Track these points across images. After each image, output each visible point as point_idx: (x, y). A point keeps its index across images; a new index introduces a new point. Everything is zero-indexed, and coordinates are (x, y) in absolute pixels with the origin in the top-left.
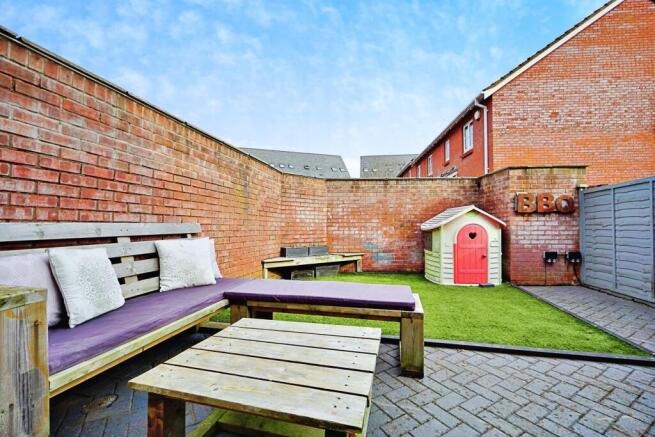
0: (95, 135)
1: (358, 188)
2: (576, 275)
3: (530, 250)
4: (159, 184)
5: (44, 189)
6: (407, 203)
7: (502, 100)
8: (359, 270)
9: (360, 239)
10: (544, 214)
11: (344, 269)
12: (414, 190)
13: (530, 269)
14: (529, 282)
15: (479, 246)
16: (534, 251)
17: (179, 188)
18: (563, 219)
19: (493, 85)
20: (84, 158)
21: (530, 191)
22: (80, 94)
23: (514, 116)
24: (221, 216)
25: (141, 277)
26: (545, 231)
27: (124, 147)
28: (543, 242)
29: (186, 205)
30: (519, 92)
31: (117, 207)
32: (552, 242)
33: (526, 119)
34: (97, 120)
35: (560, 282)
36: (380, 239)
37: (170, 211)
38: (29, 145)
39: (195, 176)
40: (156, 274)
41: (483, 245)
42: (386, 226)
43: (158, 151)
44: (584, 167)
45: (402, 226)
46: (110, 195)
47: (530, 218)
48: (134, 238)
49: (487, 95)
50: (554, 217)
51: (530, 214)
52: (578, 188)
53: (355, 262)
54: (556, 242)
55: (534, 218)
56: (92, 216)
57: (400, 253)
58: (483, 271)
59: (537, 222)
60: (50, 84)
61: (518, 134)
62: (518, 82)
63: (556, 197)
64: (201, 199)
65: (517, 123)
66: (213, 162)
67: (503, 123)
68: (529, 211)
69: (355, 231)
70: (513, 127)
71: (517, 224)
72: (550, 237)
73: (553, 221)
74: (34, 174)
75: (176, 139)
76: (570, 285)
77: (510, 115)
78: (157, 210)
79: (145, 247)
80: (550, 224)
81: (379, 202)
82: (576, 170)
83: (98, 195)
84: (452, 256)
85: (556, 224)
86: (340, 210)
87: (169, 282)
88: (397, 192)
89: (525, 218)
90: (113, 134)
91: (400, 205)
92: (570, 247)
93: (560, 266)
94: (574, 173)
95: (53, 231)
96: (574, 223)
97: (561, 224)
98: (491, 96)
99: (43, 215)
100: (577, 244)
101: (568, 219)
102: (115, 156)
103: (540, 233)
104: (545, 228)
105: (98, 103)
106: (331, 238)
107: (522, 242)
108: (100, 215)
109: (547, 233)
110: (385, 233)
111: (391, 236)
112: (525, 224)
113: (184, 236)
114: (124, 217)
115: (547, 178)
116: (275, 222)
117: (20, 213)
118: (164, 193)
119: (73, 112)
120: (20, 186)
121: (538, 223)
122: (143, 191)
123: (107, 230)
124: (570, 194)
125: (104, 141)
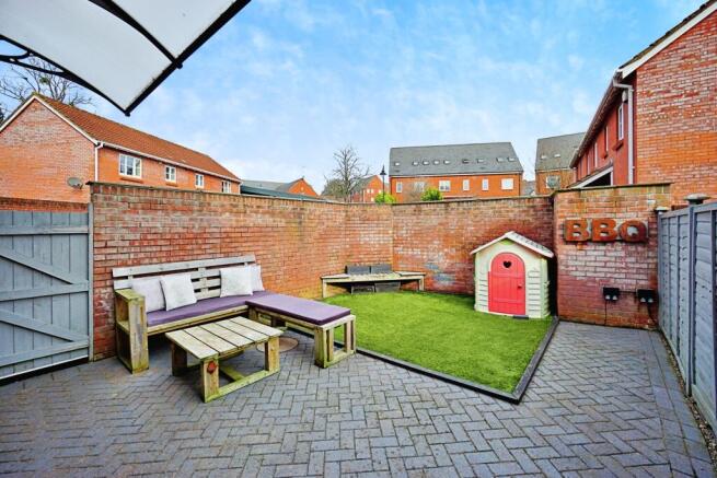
0: (186, 218)
1: (420, 211)
2: (651, 316)
3: (584, 284)
4: (224, 235)
5: (164, 249)
6: (468, 225)
7: (654, 74)
8: (421, 288)
9: (423, 259)
10: (604, 242)
11: (407, 286)
12: (477, 211)
13: (585, 304)
14: (583, 319)
15: (515, 275)
16: (590, 284)
17: (239, 235)
18: (632, 248)
19: (638, 57)
20: (181, 230)
21: (585, 216)
22: (178, 200)
23: (674, 92)
24: (277, 247)
25: (210, 289)
26: (606, 262)
27: (202, 220)
28: (603, 275)
29: (244, 245)
30: (684, 58)
31: (199, 252)
32: (616, 276)
33: (697, 94)
34: (187, 210)
35: (628, 324)
36: (441, 260)
37: (233, 250)
38: (157, 231)
39: (251, 225)
40: (219, 287)
41: (519, 275)
42: (447, 247)
43: (224, 216)
44: (668, 184)
45: (463, 248)
46: (195, 246)
47: (585, 247)
48: (208, 268)
49: (626, 72)
50: (619, 246)
51: (584, 243)
52: (656, 212)
53: (417, 280)
54: (623, 276)
55: (590, 248)
56: (186, 258)
57: (461, 275)
58: (519, 301)
59: (594, 253)
60: (165, 201)
61: (681, 116)
62: (681, 44)
63: (619, 222)
64: (256, 239)
65: (679, 102)
66: (268, 212)
67: (655, 106)
68: (581, 239)
69: (417, 252)
70: (674, 108)
71: (566, 253)
72: (613, 270)
73: (618, 251)
74: (159, 243)
75: (236, 206)
76: (642, 329)
77: (669, 92)
78: (223, 250)
79: (214, 272)
80: (612, 254)
81: (441, 224)
82: (654, 189)
83: (189, 247)
84: (486, 284)
85: (623, 254)
86: (404, 232)
87: (225, 292)
88: (459, 214)
89: (578, 247)
90: (195, 215)
91: (462, 228)
92: (643, 283)
93: (627, 305)
94: (651, 194)
95: (167, 267)
96: (651, 254)
97: (629, 254)
98: (635, 72)
99: (164, 260)
100: (654, 279)
101: (640, 249)
102: (197, 226)
103: (597, 264)
104: (607, 259)
105: (187, 202)
106: (396, 258)
107: (574, 274)
108: (190, 258)
109: (608, 264)
110: (446, 254)
111: (452, 257)
112: (578, 253)
113: (243, 264)
114: (203, 257)
115: (610, 200)
116: (337, 246)
117: (155, 260)
118: (228, 240)
119: (175, 210)
120: (154, 249)
121: (596, 253)
122: (215, 241)
123: (192, 265)
124: (643, 219)
125: (191, 219)
